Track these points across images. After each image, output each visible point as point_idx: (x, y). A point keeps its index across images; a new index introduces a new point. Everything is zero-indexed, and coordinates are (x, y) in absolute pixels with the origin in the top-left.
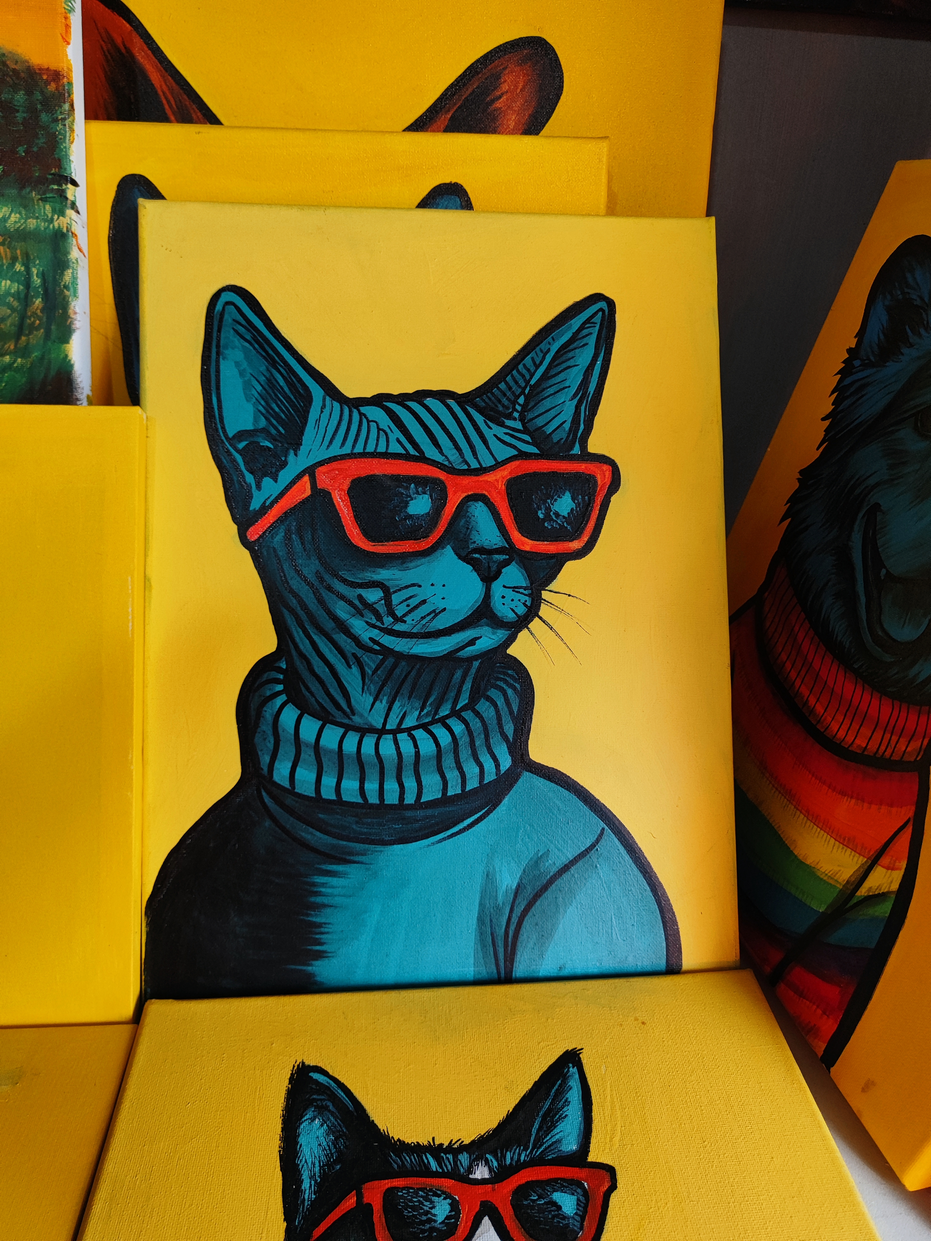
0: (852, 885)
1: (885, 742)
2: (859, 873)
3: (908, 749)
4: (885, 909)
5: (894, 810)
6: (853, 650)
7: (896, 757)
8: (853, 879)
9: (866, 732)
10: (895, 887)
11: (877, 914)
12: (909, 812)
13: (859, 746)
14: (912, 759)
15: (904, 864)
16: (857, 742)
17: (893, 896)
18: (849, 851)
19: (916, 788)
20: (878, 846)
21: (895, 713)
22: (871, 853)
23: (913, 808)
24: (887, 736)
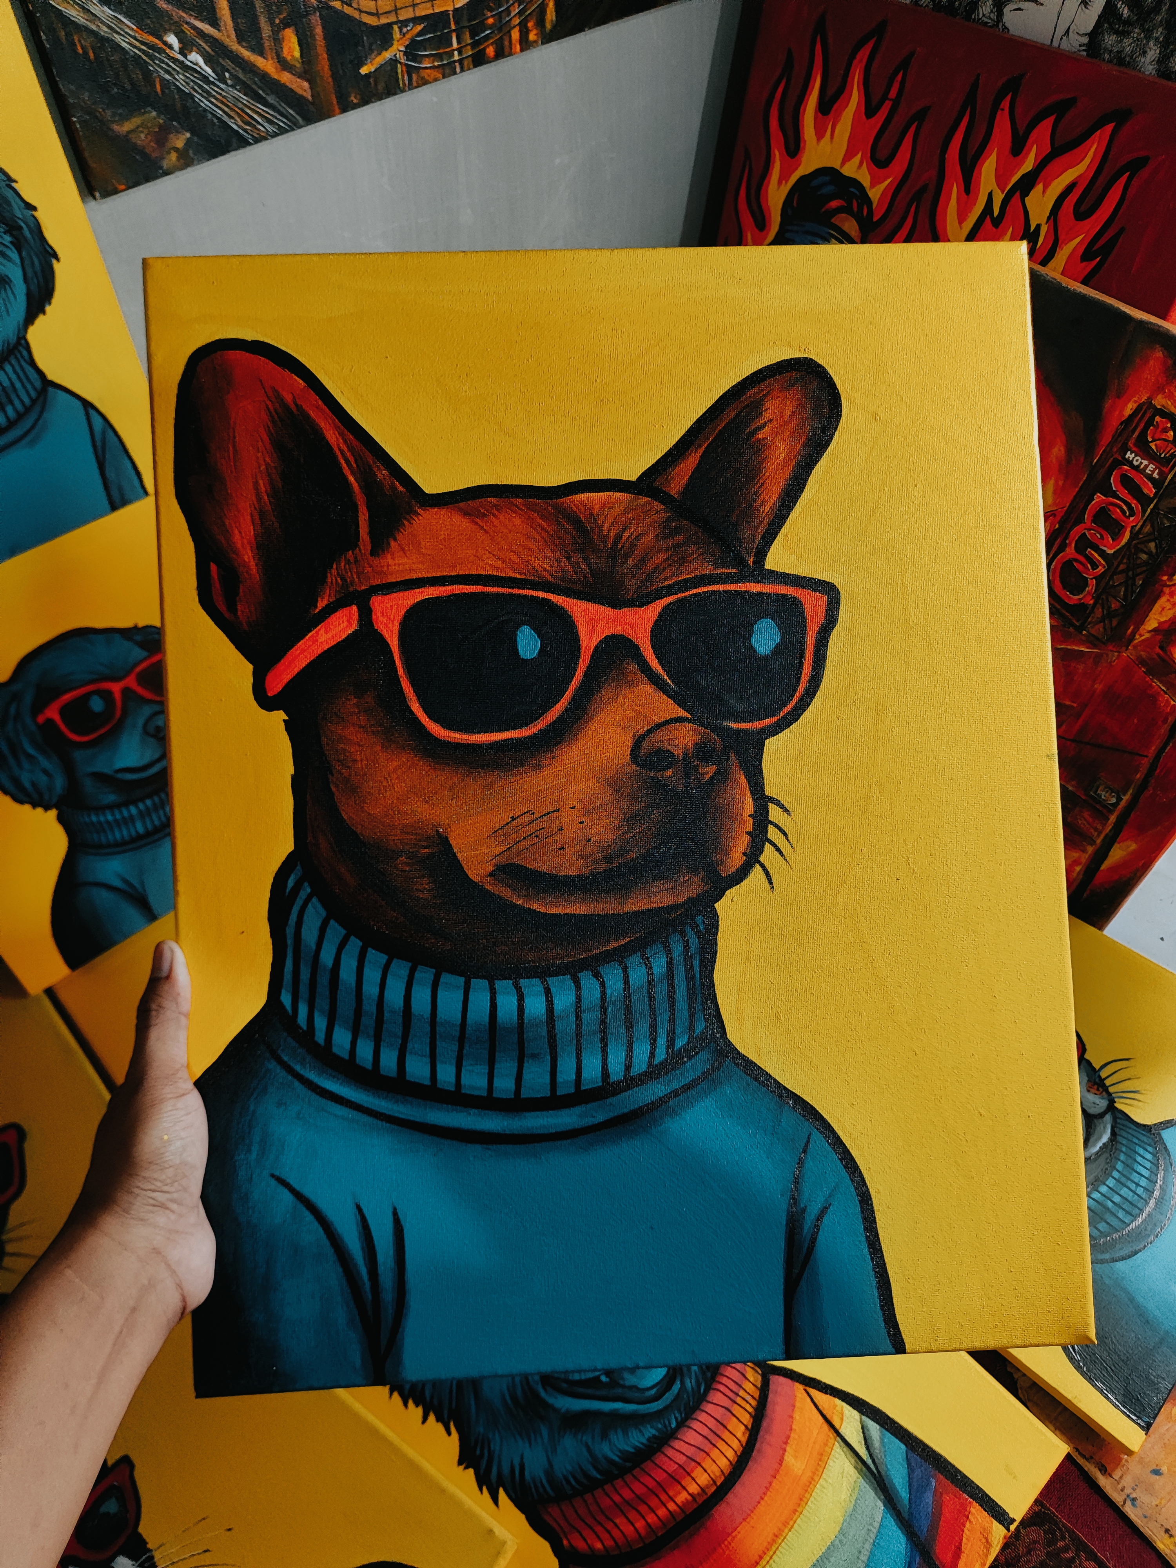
0: (857, 1463)
1: (743, 1403)
2: (848, 1453)
3: (752, 1379)
4: (874, 1428)
5: (798, 1405)
6: (660, 1426)
7: (757, 1395)
8: (853, 1461)
9: (733, 1424)
10: (856, 1414)
11: (878, 1438)
12: (799, 1388)
13: (744, 1434)
14: (760, 1378)
15: (838, 1402)
16: (739, 1435)
17: (864, 1417)
18: (830, 1462)
19: (781, 1379)
20: (826, 1427)
21: (722, 1388)
22: (831, 1435)
23: (797, 1384)
24: (739, 1400)
